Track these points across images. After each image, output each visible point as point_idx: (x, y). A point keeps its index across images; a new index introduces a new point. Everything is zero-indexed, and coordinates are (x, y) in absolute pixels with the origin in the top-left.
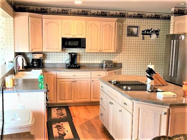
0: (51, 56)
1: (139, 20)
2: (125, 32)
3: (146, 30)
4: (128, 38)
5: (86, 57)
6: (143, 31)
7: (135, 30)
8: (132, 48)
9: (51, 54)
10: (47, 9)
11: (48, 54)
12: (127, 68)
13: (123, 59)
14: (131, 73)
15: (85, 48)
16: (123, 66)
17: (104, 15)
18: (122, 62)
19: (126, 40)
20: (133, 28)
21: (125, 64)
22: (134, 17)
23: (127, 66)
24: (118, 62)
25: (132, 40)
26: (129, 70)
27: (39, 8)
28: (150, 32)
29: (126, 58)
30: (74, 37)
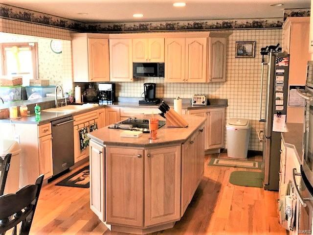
0: (126, 88)
1: (255, 32)
2: (232, 51)
3: (269, 46)
4: (237, 60)
5: (172, 89)
6: (262, 49)
7: (248, 48)
8: (244, 75)
9: (126, 84)
10: (122, 25)
11: (123, 84)
12: (235, 108)
13: (228, 93)
14: (243, 115)
15: (164, 77)
16: (229, 104)
17: (198, 27)
18: (228, 97)
19: (233, 64)
20: (245, 45)
21: (232, 100)
22: (247, 27)
23: (236, 104)
24: (221, 97)
25: (245, 64)
26: (239, 111)
27: (112, 25)
28: (277, 49)
29: (234, 91)
30: (149, 62)
